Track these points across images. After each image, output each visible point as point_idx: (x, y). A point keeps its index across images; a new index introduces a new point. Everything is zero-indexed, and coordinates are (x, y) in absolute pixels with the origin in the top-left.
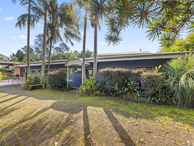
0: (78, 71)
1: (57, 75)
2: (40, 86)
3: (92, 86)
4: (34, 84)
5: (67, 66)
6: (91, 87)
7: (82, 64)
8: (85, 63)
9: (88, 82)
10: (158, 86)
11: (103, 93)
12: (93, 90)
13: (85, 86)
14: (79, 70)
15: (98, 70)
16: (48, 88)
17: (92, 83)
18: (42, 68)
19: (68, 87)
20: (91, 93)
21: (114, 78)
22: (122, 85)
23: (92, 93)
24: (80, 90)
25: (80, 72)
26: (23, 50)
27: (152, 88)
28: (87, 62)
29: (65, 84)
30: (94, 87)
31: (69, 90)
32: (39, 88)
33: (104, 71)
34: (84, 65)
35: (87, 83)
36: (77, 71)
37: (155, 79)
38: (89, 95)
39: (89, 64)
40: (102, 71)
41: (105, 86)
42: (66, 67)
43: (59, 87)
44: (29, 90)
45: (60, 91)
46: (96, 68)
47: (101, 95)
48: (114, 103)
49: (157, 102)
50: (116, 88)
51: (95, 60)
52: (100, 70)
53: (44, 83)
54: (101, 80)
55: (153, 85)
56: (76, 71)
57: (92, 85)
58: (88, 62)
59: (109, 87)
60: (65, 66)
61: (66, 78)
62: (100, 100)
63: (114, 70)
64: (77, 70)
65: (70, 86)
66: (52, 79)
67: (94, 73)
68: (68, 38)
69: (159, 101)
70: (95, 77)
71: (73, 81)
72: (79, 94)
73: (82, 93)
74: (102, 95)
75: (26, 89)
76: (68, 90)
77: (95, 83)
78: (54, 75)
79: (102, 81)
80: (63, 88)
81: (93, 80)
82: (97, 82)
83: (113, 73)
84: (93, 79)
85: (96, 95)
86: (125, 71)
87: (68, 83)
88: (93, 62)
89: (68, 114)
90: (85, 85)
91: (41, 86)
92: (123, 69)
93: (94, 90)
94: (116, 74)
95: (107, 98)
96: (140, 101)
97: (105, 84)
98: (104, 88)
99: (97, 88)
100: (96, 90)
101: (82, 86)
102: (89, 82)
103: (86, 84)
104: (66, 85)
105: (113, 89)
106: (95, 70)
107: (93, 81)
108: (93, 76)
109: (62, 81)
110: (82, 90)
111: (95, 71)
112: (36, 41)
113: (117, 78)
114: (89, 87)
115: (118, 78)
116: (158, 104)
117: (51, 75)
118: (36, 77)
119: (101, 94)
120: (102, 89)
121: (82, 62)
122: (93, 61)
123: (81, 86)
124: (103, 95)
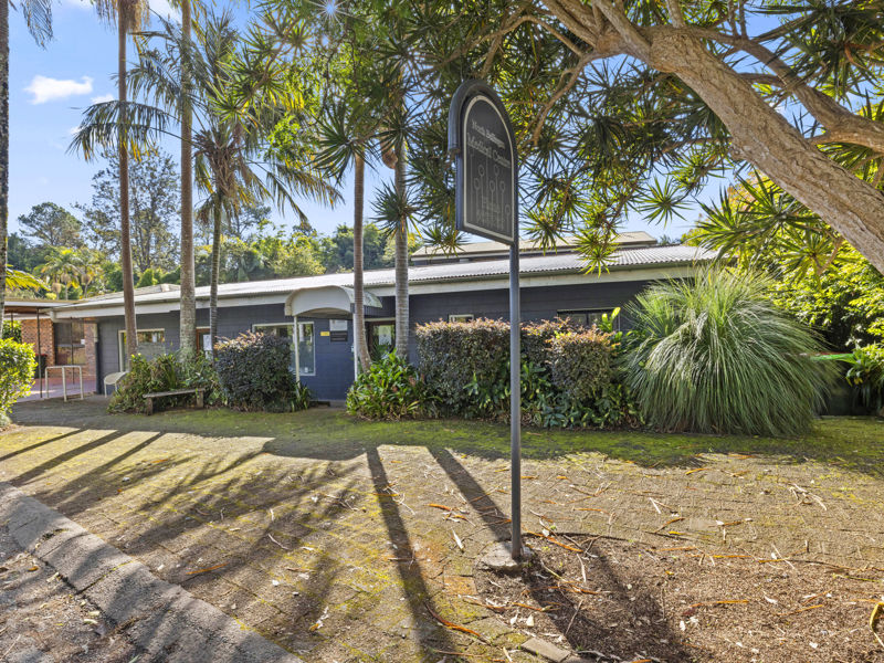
0: (331, 333)
1: (258, 349)
2: (184, 395)
3: (391, 385)
4: (162, 391)
5: (294, 314)
6: (389, 391)
7: (352, 305)
8: (365, 303)
9: (376, 372)
10: (596, 374)
11: (433, 408)
12: (396, 399)
13: (369, 387)
14: (338, 326)
15: (412, 326)
16: (218, 403)
17: (394, 375)
18: (183, 326)
19: (298, 395)
20: (388, 409)
21: (468, 355)
22: (497, 379)
23: (395, 409)
24: (349, 404)
25: (343, 336)
26: (25, 227)
27: (580, 381)
28: (369, 296)
29: (287, 383)
30: (398, 389)
31: (303, 408)
32: (181, 403)
33: (433, 333)
34: (360, 310)
35: (376, 377)
36: (328, 334)
37: (588, 352)
38: (382, 416)
39: (380, 306)
40: (425, 330)
41: (437, 385)
42: (290, 318)
43: (268, 398)
44: (143, 412)
45: (269, 411)
46: (407, 321)
47: (424, 417)
48: (463, 435)
49: (598, 425)
50: (474, 387)
51: (402, 290)
52: (422, 328)
53: (199, 385)
54: (423, 363)
55: (580, 374)
56: (323, 334)
57: (393, 382)
58: (373, 295)
59: (453, 385)
60: (286, 314)
61: (291, 362)
62: (421, 428)
63: (469, 327)
64: (327, 329)
65: (306, 392)
66: (236, 366)
67: (397, 340)
68: (285, 193)
69: (606, 423)
70: (404, 353)
71: (314, 374)
72: (347, 416)
73: (359, 413)
74: (430, 415)
75: (130, 411)
76: (300, 407)
77: (401, 375)
78: (247, 349)
79: (428, 367)
80: (283, 400)
81: (394, 365)
82: (410, 373)
83: (465, 336)
84: (396, 360)
85: (409, 417)
86: (504, 329)
87: (298, 379)
88: (394, 297)
89: (326, 462)
90: (366, 382)
91: (188, 396)
92: (497, 324)
93: (401, 400)
94: (472, 341)
95: (444, 425)
96: (549, 425)
97: (437, 375)
98: (436, 393)
99: (412, 392)
100: (409, 400)
101: (355, 389)
102: (381, 373)
103: (372, 379)
104: (294, 389)
105: (466, 391)
106: (401, 328)
107: (394, 369)
108: (395, 351)
109: (275, 373)
110: (356, 401)
111: (403, 333)
112: (100, 180)
113: (477, 354)
114: (382, 390)
115: (481, 354)
116: (603, 430)
117: (232, 350)
118: (166, 361)
119: (426, 414)
120: (428, 395)
121: (353, 300)
122: (393, 292)
123: (352, 389)
124: (433, 417)
